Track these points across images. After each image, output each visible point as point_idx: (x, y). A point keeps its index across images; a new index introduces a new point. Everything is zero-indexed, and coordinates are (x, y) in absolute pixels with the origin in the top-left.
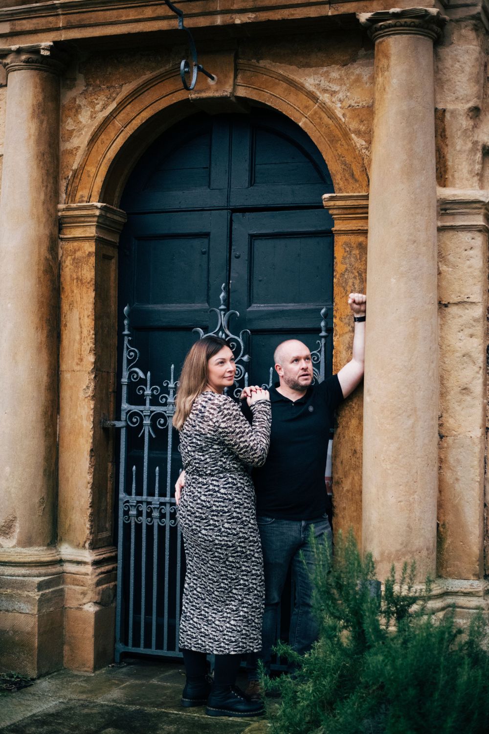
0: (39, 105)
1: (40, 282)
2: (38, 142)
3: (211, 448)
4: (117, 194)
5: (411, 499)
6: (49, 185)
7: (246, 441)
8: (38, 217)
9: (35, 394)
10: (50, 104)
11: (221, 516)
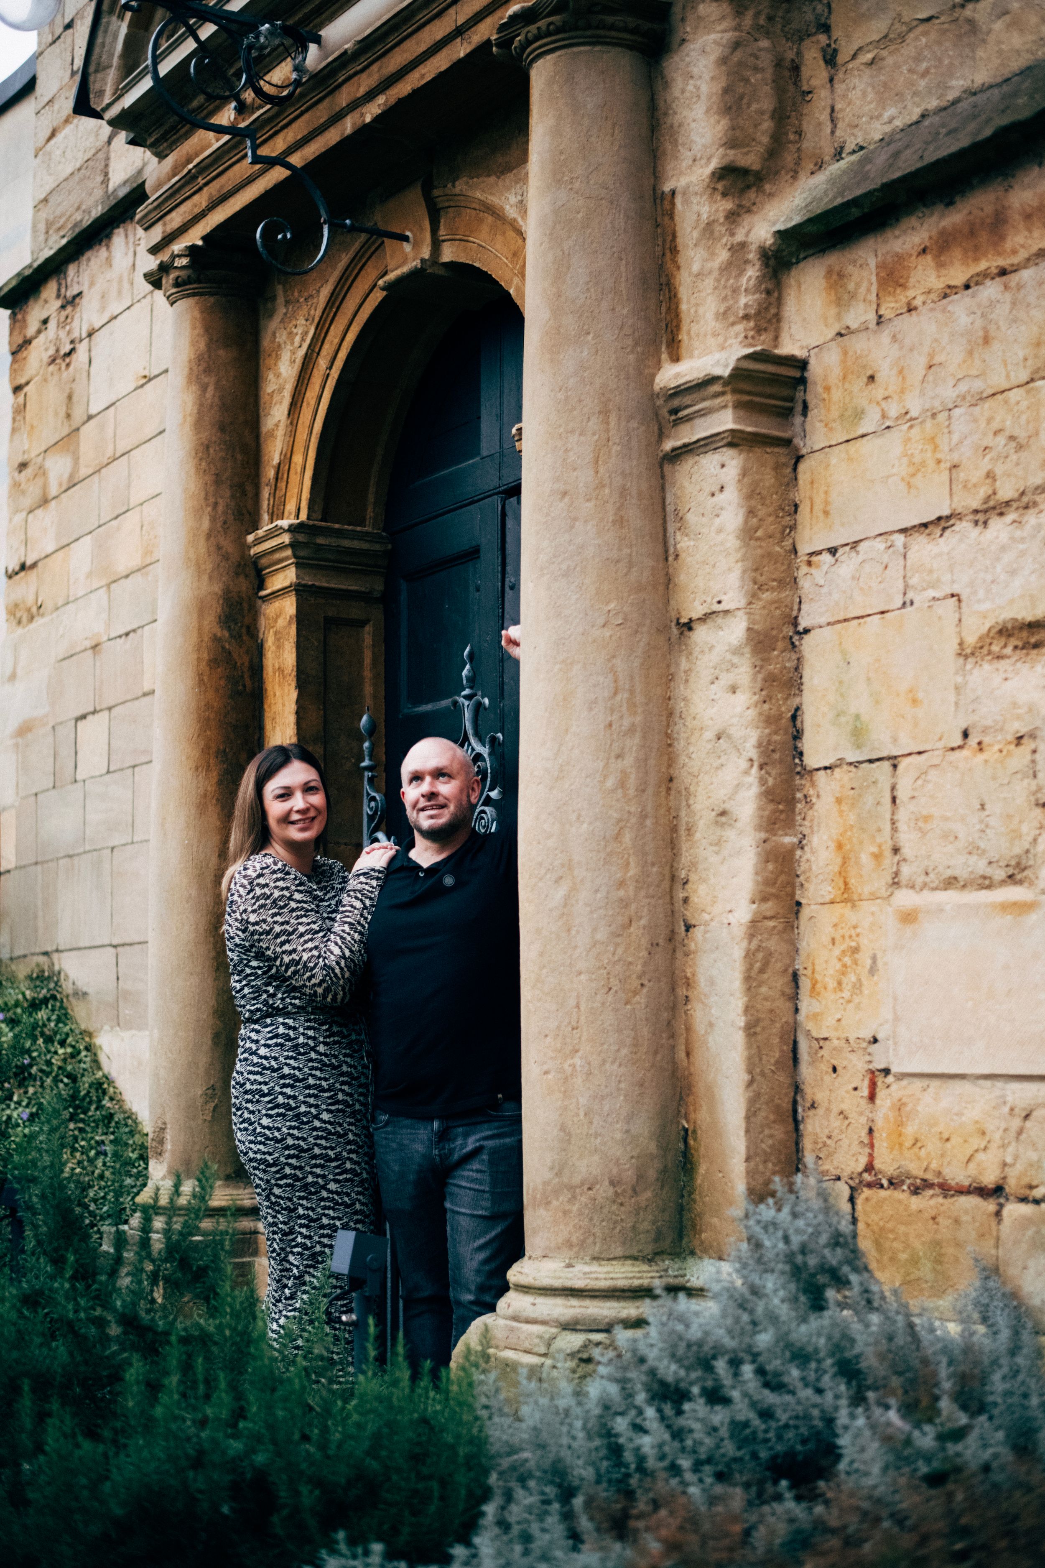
0: (200, 359)
1: (201, 682)
2: (198, 425)
3: (246, 965)
4: (371, 498)
5: (566, 1066)
6: (220, 501)
7: (294, 951)
8: (198, 564)
9: (194, 893)
10: (221, 352)
11: (258, 1101)
